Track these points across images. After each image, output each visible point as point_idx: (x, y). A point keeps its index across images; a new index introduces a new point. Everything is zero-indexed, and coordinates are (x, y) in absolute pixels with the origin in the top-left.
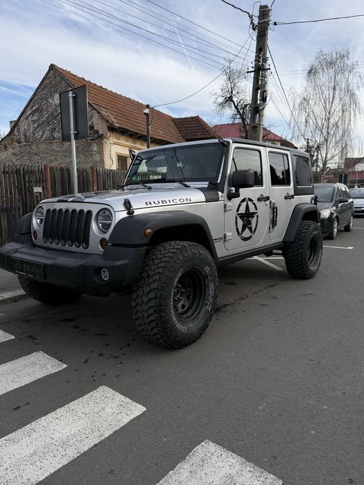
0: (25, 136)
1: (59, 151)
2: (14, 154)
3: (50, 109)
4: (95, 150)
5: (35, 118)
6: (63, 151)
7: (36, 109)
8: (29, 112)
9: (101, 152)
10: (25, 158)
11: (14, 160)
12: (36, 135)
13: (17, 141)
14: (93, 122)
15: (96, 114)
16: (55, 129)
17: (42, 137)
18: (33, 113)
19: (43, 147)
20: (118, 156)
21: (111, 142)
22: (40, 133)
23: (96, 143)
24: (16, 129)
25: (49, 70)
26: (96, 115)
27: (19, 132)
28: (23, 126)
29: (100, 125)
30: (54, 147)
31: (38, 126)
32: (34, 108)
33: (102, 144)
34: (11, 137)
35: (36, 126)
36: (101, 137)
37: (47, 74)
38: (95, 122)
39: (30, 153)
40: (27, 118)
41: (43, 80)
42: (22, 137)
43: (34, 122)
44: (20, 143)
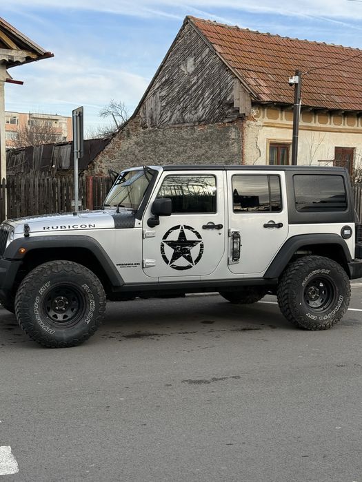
0: (152, 118)
1: (188, 140)
2: (137, 143)
3: (182, 80)
4: (233, 137)
5: (164, 93)
6: (194, 140)
7: (166, 81)
8: (157, 86)
9: (240, 141)
10: (150, 149)
11: (137, 152)
12: (164, 117)
13: (141, 126)
14: (233, 96)
15: (238, 84)
16: (186, 107)
17: (170, 120)
18: (161, 87)
19: (170, 133)
20: (271, 144)
21: (259, 123)
22: (169, 114)
23: (234, 127)
24: (141, 109)
25: (184, 25)
26: (237, 87)
27: (145, 114)
28: (150, 105)
29: (242, 100)
30: (184, 134)
31: (167, 104)
32: (164, 80)
33: (242, 128)
34: (135, 120)
35: (164, 104)
36: (243, 118)
37: (181, 30)
38: (236, 97)
39: (155, 142)
40: (154, 94)
41: (176, 39)
42: (148, 119)
43: (162, 98)
44: (145, 128)
